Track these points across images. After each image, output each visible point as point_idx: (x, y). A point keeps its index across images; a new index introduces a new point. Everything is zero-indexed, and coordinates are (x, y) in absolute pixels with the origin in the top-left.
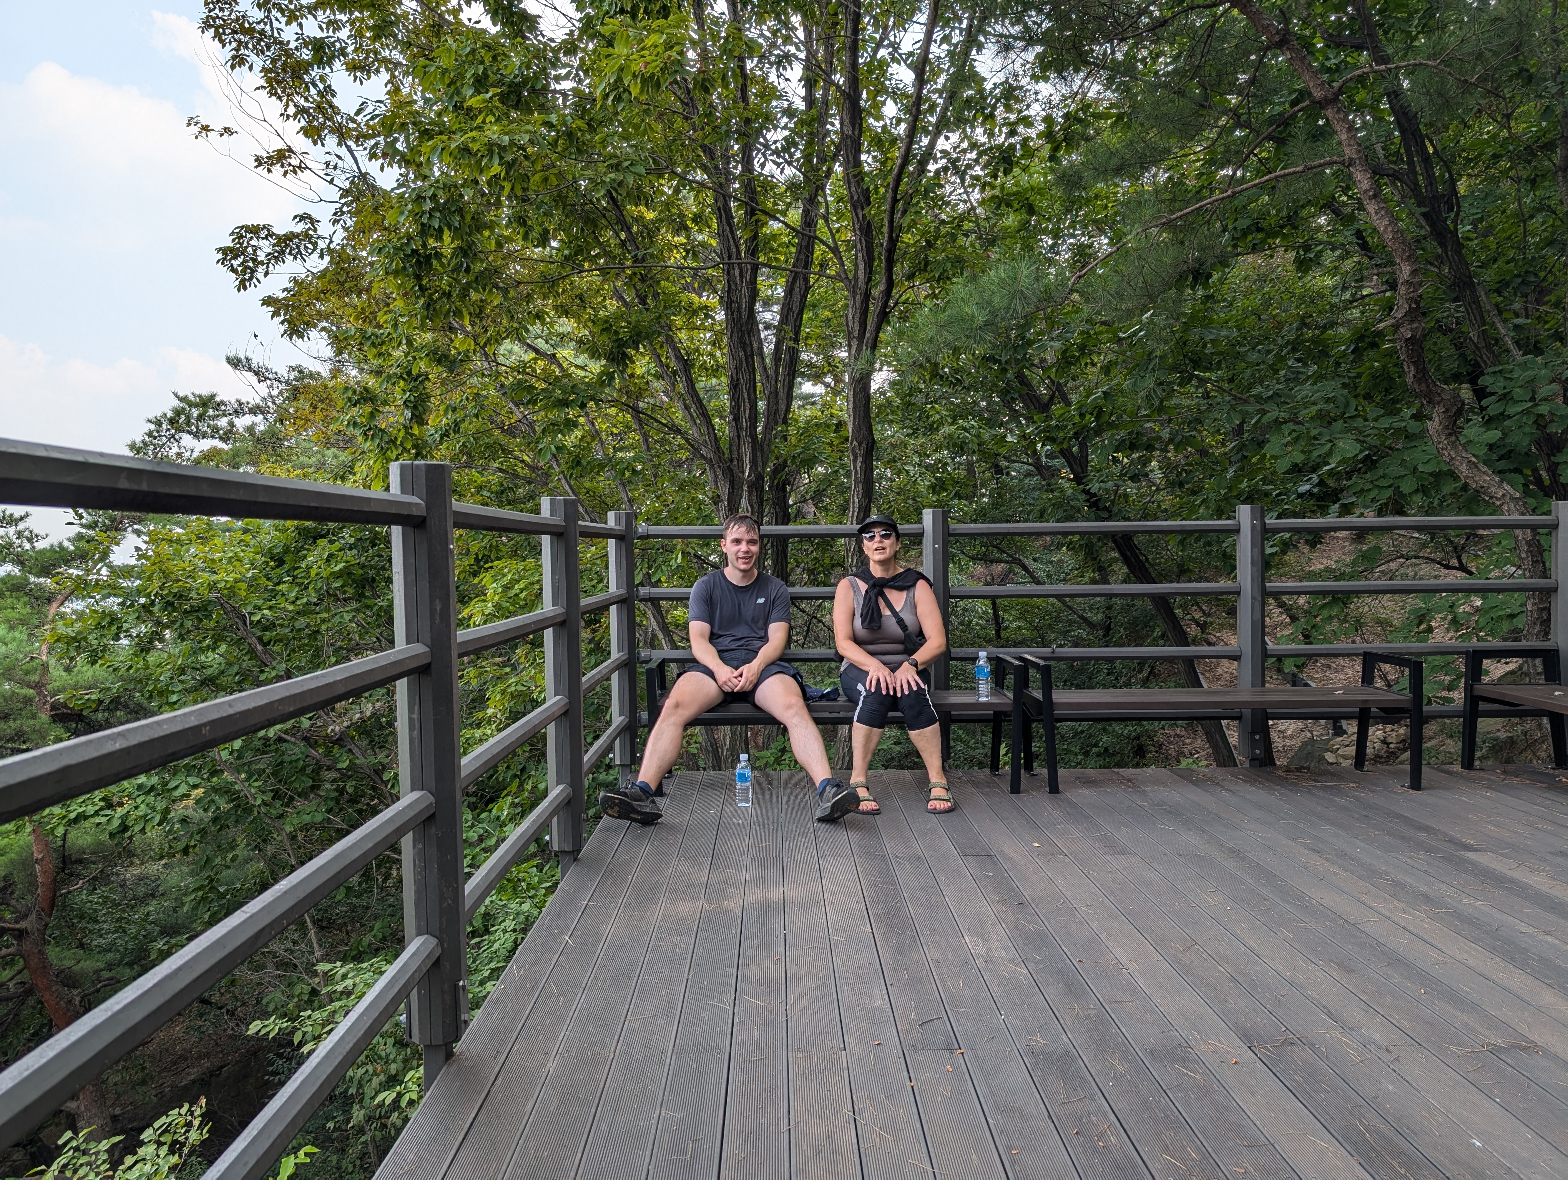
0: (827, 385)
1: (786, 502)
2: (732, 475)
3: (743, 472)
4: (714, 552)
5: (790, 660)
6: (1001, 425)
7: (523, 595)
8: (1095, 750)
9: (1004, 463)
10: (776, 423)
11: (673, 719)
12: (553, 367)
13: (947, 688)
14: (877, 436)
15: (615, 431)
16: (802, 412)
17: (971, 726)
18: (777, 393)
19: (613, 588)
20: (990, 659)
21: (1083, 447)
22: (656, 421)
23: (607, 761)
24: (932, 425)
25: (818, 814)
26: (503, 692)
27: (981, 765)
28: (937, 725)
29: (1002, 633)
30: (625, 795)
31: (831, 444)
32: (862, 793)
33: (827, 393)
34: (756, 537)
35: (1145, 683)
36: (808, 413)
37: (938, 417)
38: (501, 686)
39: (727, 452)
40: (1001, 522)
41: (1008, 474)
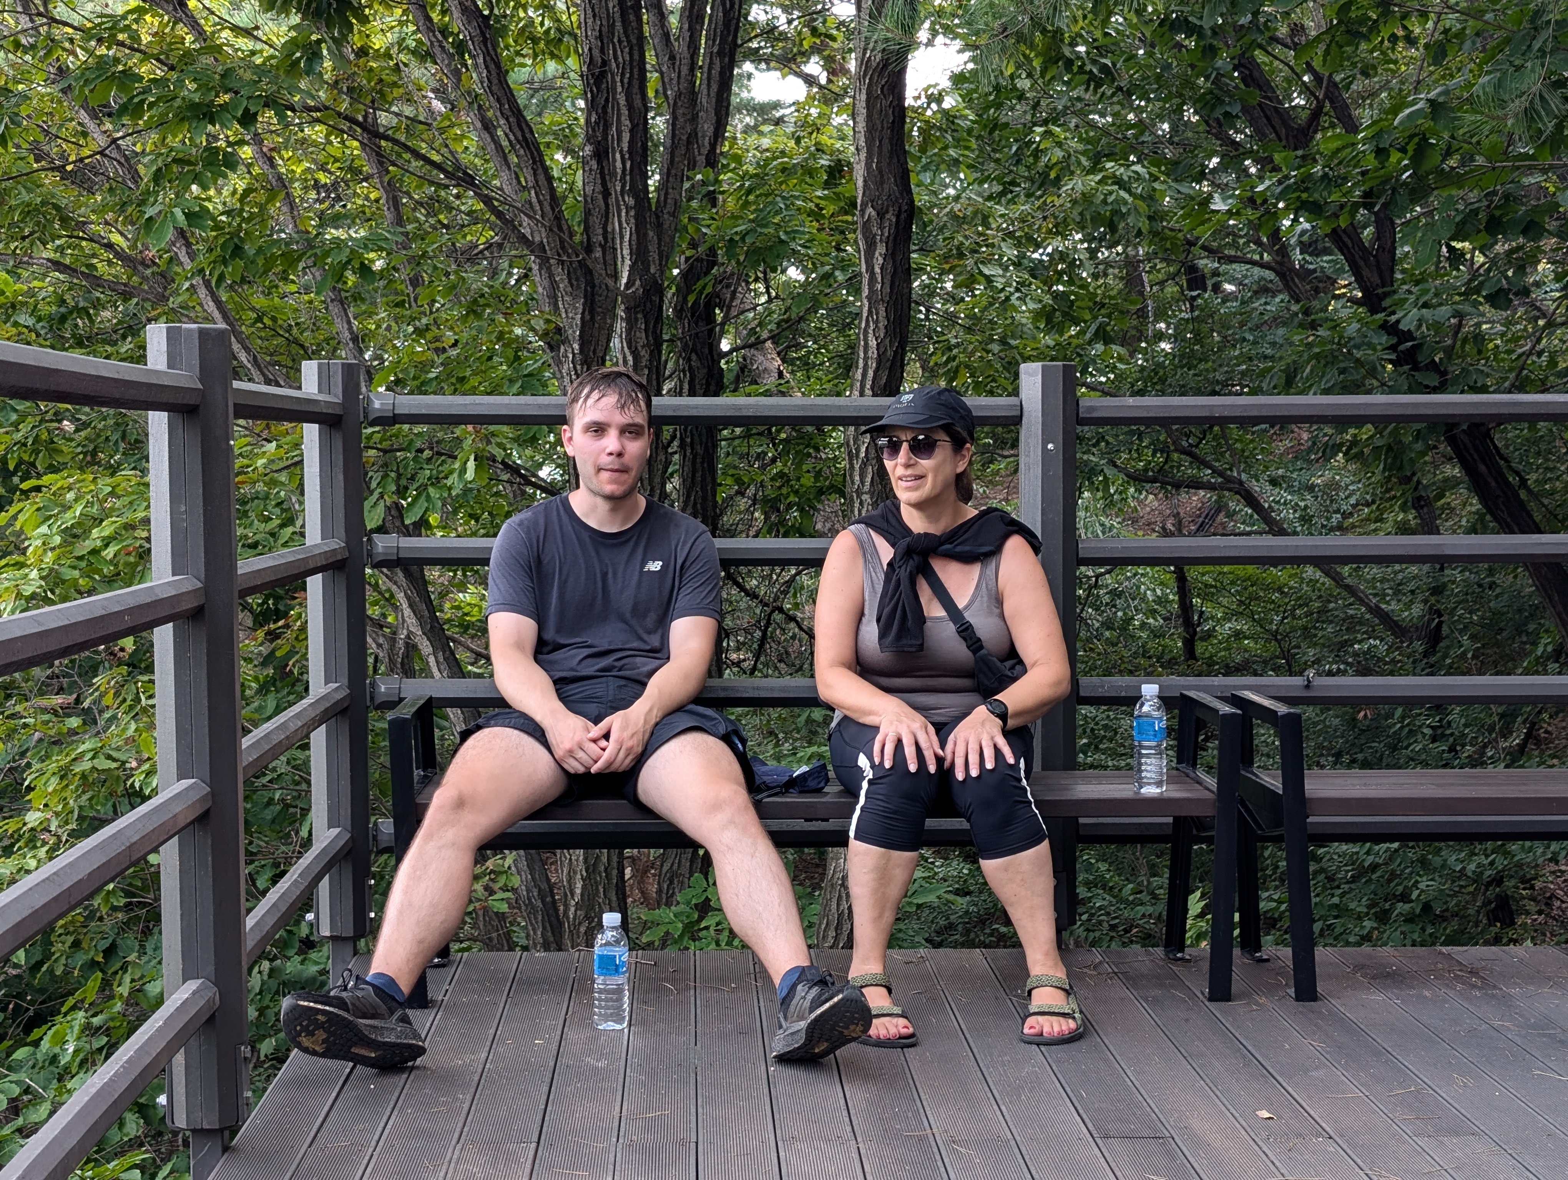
0: (810, 80)
1: (713, 346)
2: (591, 283)
3: (616, 277)
4: (548, 458)
5: (722, 703)
6: (1201, 176)
7: (109, 553)
8: (1402, 907)
9: (1206, 264)
10: (692, 165)
11: (450, 834)
12: (181, 30)
13: (1071, 765)
14: (921, 198)
15: (323, 178)
16: (752, 140)
17: (1128, 853)
18: (692, 94)
19: (314, 536)
20: (1166, 701)
21: (1385, 225)
22: (417, 155)
23: (304, 931)
24: (1045, 175)
25: (779, 1045)
26: (64, 774)
27: (1147, 939)
28: (1046, 844)
29: (1200, 648)
30: (340, 1003)
31: (816, 214)
32: (876, 998)
33: (811, 98)
34: (640, 419)
35: (1516, 757)
36: (766, 142)
37: (1059, 154)
38: (58, 760)
39: (579, 229)
40: (1199, 393)
41: (1217, 288)
